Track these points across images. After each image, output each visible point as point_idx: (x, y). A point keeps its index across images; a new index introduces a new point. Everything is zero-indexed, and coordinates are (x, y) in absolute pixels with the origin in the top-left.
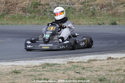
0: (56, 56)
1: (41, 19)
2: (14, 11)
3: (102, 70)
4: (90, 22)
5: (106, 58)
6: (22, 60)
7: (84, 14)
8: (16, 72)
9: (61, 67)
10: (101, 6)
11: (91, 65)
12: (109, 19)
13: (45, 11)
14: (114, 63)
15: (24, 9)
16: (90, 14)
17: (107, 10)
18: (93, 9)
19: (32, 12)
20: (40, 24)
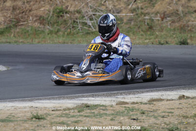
0: (98, 93)
1: (68, 34)
2: (26, 22)
3: (172, 116)
4: (146, 39)
5: (177, 97)
6: (45, 99)
7: (136, 27)
8: (37, 117)
9: (107, 110)
10: (162, 15)
11: (154, 108)
12: (174, 36)
13: (74, 22)
14: (189, 104)
15: (42, 19)
16: (145, 27)
17: (172, 22)
18: (150, 19)
19: (54, 23)
20: (67, 43)
